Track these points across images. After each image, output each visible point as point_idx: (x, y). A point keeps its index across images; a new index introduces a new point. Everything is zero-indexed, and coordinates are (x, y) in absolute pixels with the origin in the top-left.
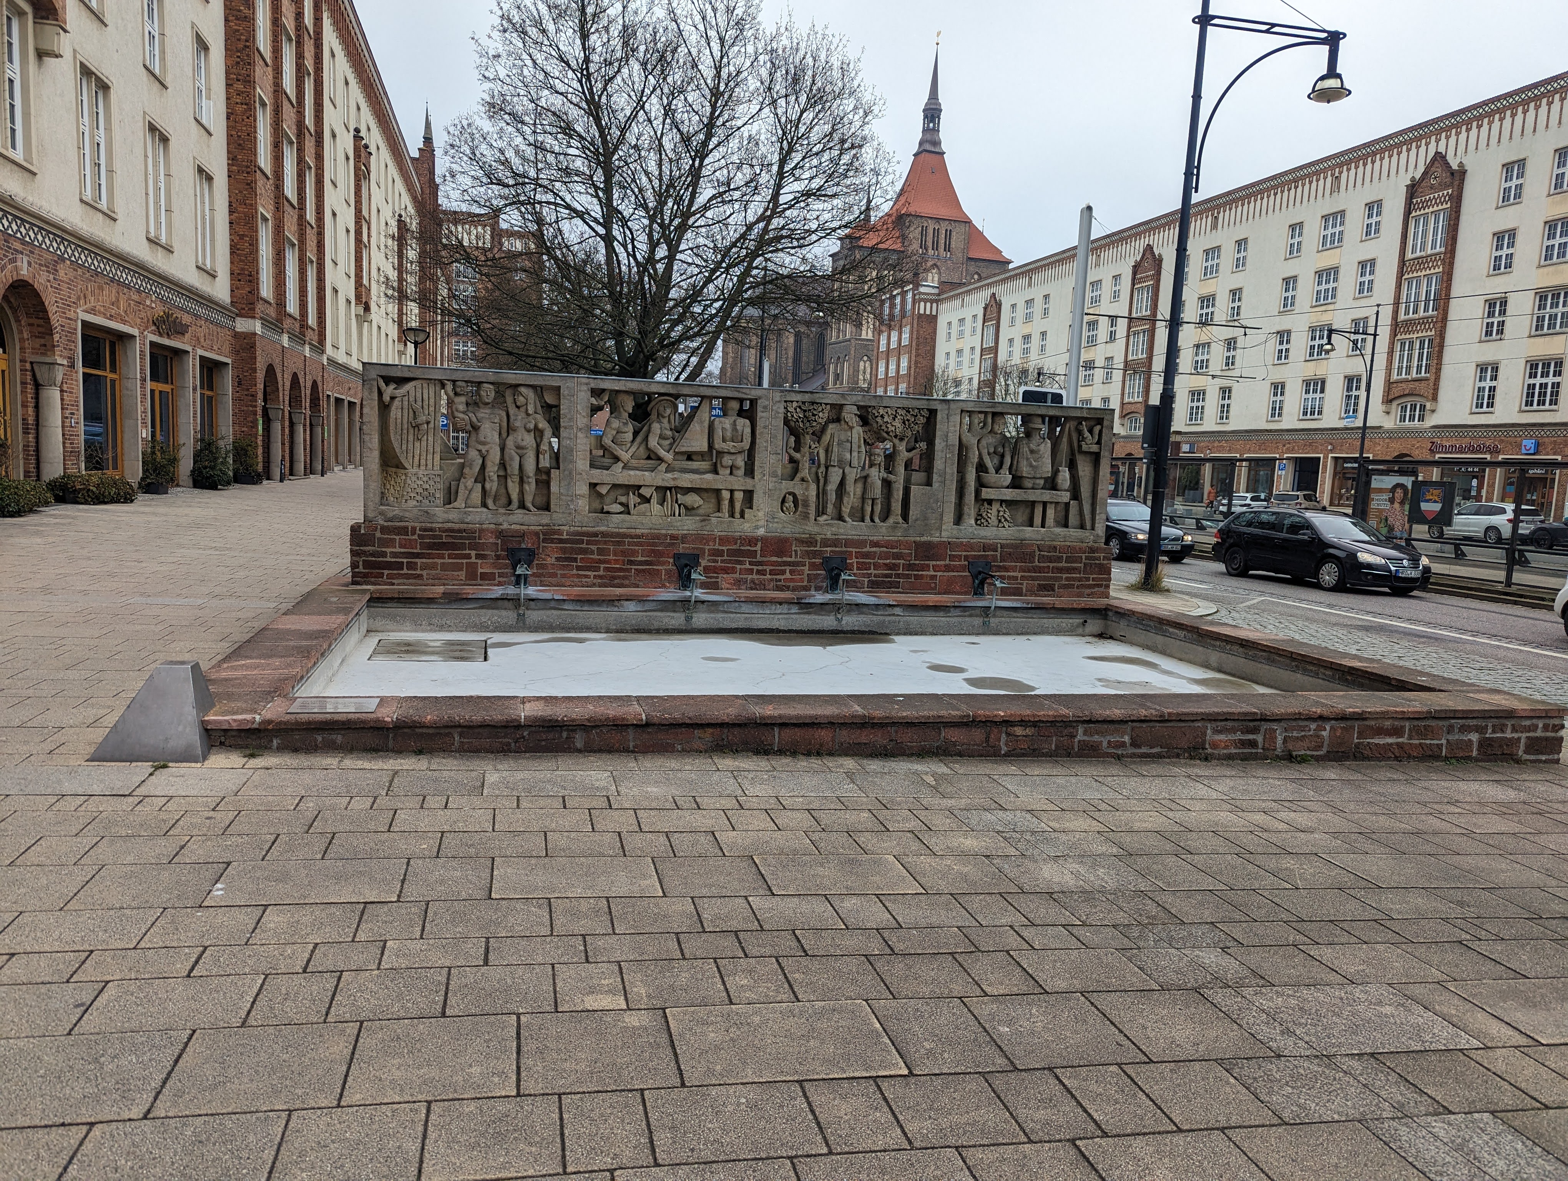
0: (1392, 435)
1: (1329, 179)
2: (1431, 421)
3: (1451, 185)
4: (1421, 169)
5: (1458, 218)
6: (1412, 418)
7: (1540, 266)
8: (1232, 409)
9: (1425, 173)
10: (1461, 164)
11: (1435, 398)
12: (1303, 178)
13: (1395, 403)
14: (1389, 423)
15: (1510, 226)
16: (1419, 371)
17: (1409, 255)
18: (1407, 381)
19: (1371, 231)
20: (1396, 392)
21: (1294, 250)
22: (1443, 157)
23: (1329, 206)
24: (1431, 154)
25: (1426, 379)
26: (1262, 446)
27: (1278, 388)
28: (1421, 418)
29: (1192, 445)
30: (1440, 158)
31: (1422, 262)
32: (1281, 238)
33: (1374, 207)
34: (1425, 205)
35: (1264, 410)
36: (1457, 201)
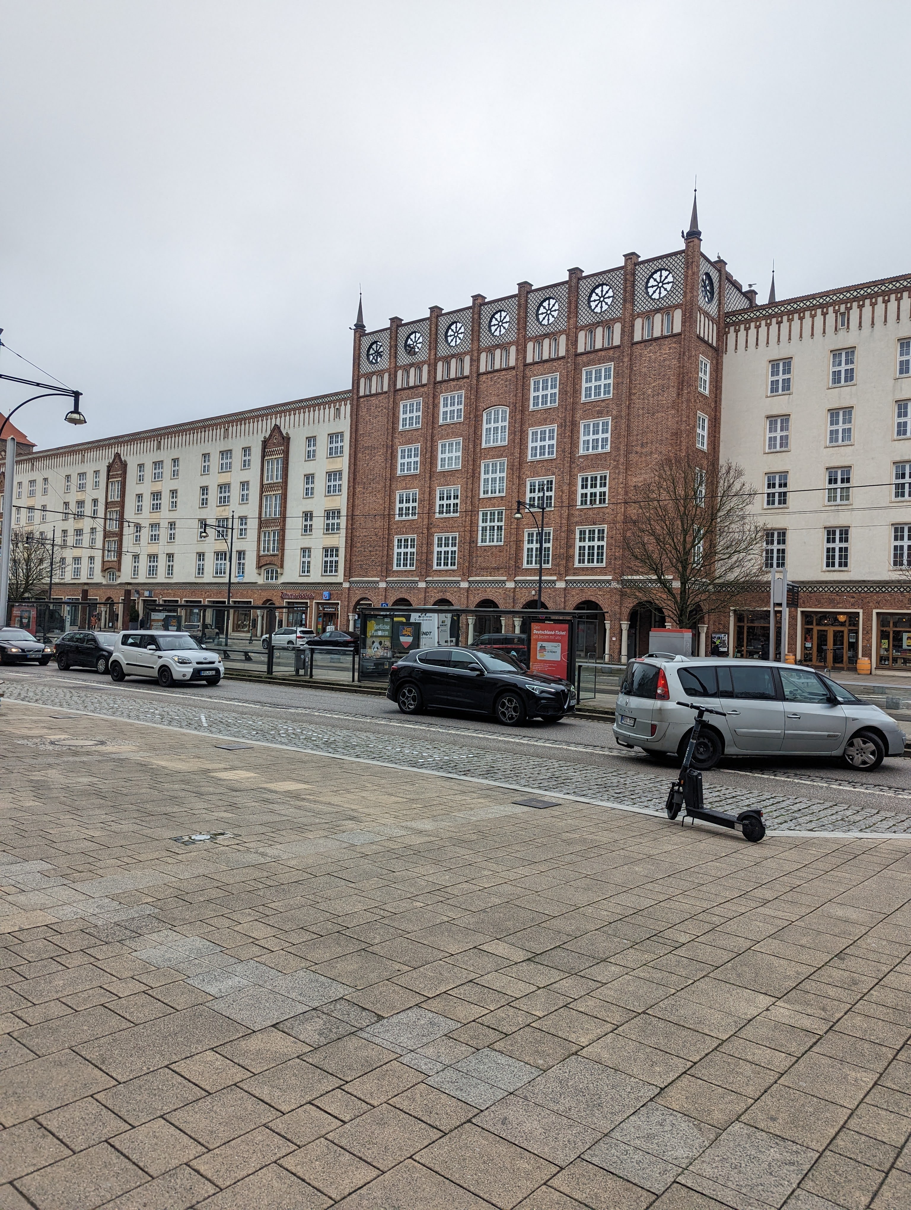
0: (264, 587)
1: (223, 430)
2: (281, 580)
3: (283, 445)
4: (269, 432)
5: (287, 464)
6: (272, 579)
7: (326, 496)
8: (174, 568)
9: (271, 435)
10: (287, 433)
11: (282, 567)
12: (209, 426)
13: (263, 568)
14: (261, 580)
15: (311, 472)
16: (273, 550)
17: (265, 482)
18: (267, 556)
19: (246, 465)
20: (263, 562)
21: (206, 470)
22: (279, 428)
23: (223, 446)
24: (273, 425)
25: (277, 555)
26: (193, 593)
27: (201, 556)
28: (276, 578)
29: (150, 592)
30: (277, 428)
31: (271, 486)
32: (198, 462)
33: (246, 450)
34: (272, 453)
35: (194, 570)
36: (286, 453)
